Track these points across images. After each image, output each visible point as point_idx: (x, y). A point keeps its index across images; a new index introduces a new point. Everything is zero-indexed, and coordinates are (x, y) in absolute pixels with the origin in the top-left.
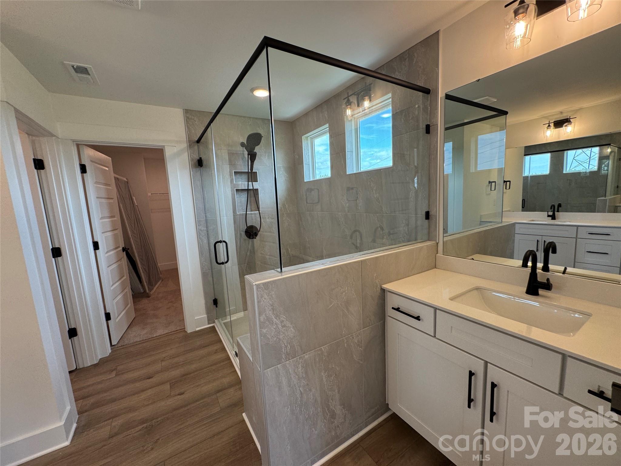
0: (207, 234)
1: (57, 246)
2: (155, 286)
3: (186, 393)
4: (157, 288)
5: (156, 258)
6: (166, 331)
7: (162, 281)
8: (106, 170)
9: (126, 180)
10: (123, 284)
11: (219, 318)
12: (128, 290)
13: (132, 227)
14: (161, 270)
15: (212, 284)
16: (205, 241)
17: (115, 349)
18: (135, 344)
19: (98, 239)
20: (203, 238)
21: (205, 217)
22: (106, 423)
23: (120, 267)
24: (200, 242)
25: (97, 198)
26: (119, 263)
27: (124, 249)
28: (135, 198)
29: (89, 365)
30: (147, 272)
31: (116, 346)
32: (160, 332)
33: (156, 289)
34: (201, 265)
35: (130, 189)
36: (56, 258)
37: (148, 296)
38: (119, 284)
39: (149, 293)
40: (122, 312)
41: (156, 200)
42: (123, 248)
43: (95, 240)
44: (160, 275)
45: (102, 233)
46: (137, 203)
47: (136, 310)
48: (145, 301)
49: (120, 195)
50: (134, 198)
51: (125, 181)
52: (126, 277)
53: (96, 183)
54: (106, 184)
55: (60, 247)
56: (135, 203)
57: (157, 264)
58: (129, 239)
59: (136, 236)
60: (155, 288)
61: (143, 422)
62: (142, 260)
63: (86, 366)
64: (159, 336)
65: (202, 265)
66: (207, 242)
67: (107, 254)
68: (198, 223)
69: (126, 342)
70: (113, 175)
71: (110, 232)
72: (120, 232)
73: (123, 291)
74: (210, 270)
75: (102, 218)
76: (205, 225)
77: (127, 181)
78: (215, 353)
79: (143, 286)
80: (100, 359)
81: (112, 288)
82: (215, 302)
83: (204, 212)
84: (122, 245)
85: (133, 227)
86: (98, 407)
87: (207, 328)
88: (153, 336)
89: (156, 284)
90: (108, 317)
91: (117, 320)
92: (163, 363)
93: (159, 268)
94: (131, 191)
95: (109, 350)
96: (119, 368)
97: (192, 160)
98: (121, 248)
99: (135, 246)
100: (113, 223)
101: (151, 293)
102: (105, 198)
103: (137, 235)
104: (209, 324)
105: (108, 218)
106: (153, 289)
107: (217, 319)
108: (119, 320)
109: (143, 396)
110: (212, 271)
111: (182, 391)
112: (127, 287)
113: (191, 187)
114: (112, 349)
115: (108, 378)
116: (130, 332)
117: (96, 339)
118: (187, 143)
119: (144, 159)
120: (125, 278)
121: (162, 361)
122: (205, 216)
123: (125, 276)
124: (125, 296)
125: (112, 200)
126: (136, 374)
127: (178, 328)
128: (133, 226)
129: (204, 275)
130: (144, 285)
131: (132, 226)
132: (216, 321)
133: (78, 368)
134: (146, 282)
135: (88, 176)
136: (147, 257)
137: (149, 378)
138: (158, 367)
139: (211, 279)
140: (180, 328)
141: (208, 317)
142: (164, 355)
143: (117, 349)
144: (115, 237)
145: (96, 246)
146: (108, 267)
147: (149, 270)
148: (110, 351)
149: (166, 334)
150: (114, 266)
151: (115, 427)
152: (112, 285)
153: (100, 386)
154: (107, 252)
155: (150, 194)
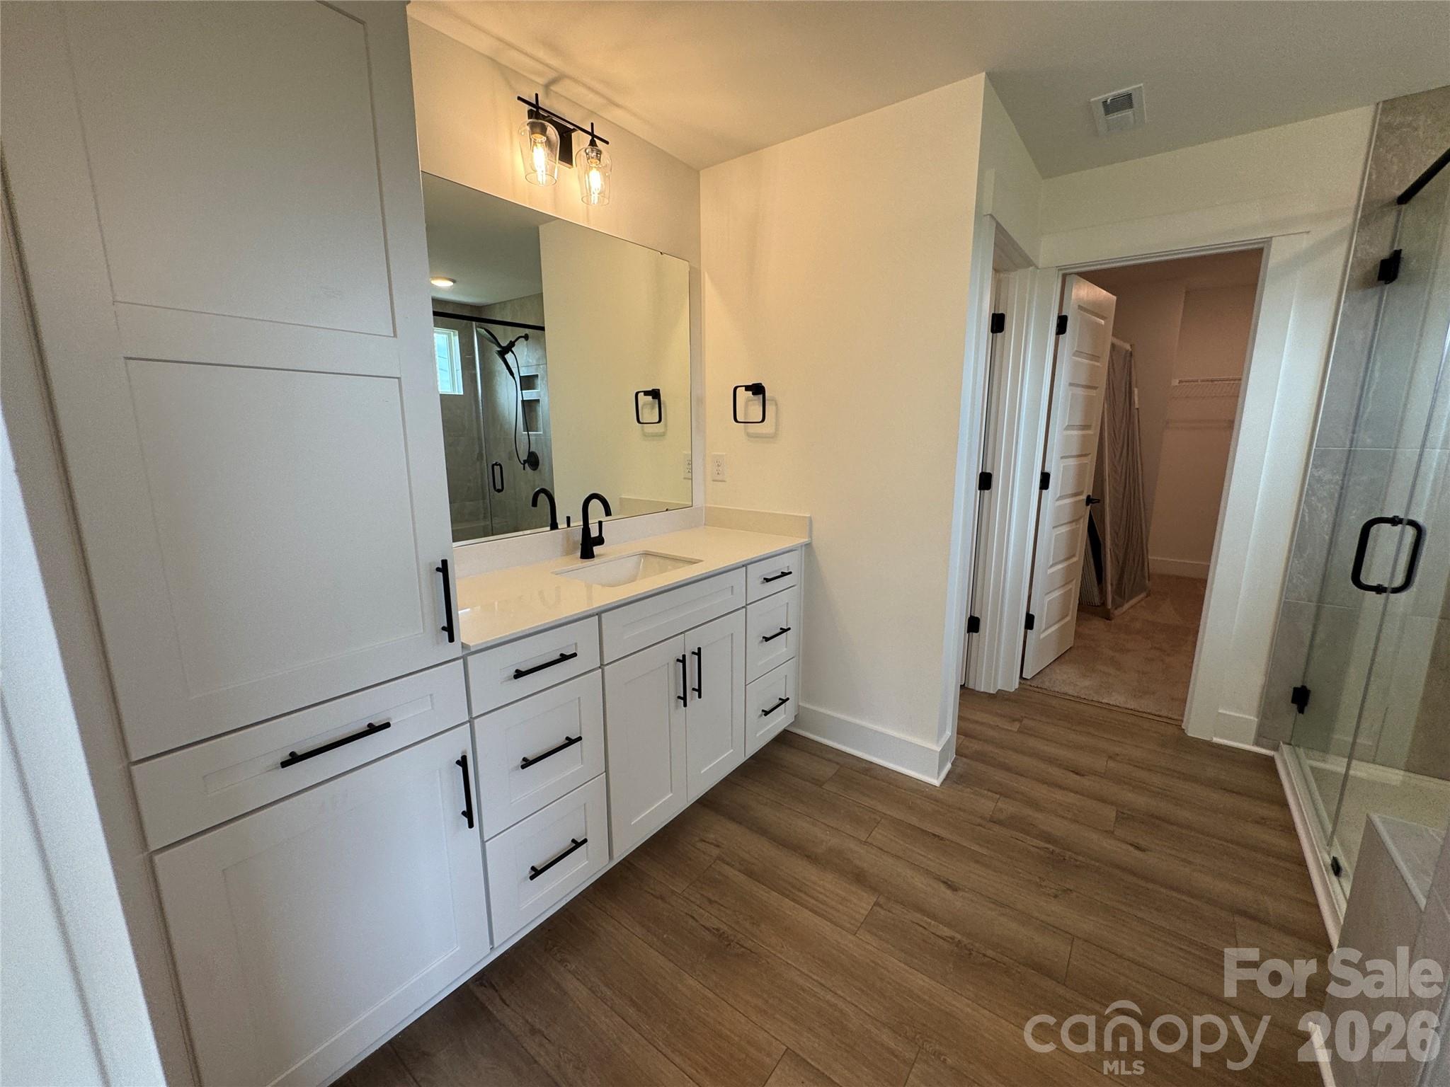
0: (1336, 495)
1: (988, 471)
2: (1127, 602)
3: (1149, 853)
4: (1132, 607)
5: (1147, 540)
6: (1132, 704)
7: (1147, 597)
8: (1099, 325)
9: (1128, 347)
10: (1069, 570)
11: (1299, 746)
12: (1075, 587)
13: (1115, 456)
14: (1151, 571)
15: (1307, 643)
16: (1326, 515)
17: (1025, 686)
18: (1063, 696)
19: (1051, 468)
20: (1320, 505)
21: (1348, 443)
22: (990, 794)
23: (1073, 534)
24: (1303, 516)
25: (1071, 384)
26: (1074, 526)
27: (1089, 500)
28: (1138, 393)
29: (982, 690)
30: (1120, 563)
31: (1029, 683)
32: (1117, 699)
33: (1129, 609)
34: (1285, 576)
35: (1133, 369)
36: (982, 491)
37: (1107, 616)
38: (1062, 568)
39: (1112, 611)
40: (1055, 624)
41: (1187, 397)
42: (1089, 497)
43: (1047, 470)
44: (1147, 582)
45: (1062, 458)
46: (1139, 403)
47: (1078, 635)
48: (1098, 625)
49: (1109, 384)
50: (1136, 391)
51: (1127, 351)
52: (1078, 558)
53: (1078, 353)
54: (1094, 357)
55: (991, 472)
56: (1134, 402)
57: (1147, 554)
58: (1103, 481)
59: (1118, 479)
60: (1126, 606)
61: (1048, 838)
62: (1117, 534)
63: (977, 689)
64: (1113, 705)
65: (1290, 581)
66: (1331, 519)
67: (1058, 502)
68: (1317, 454)
69: (1047, 685)
70: (1110, 339)
71: (1074, 459)
72: (1091, 461)
73: (1064, 585)
74: (1315, 604)
75: (1069, 427)
76: (1343, 465)
77: (1130, 350)
78: (1257, 823)
79: (1102, 591)
80: (999, 690)
81: (1050, 571)
82: (1301, 697)
83: (1350, 428)
84: (1088, 491)
85: (1117, 458)
86: (983, 762)
87: (1250, 752)
88: (1101, 701)
89: (1131, 598)
90: (1030, 622)
91: (1043, 636)
92: (1111, 764)
93: (1148, 564)
94: (1133, 373)
95: (1015, 684)
96: (1025, 721)
97: (1358, 262)
98: (1084, 497)
99: (1110, 500)
100: (1084, 440)
101: (1117, 612)
102: (1083, 386)
103: (1121, 477)
104: (1257, 743)
105: (1076, 430)
106: (1121, 605)
107: (1290, 744)
108: (1046, 637)
109: (1059, 795)
110: (1319, 608)
111: (1142, 843)
112: (1074, 581)
113: (1326, 347)
114: (1020, 683)
115: (1006, 727)
116: (1058, 671)
117: (1002, 654)
118: (1356, 213)
119: (1187, 293)
120: (1075, 559)
121: (1110, 757)
122: (1352, 441)
123: (1077, 555)
124: (1066, 596)
125: (1095, 391)
126: (1051, 750)
127: (1164, 713)
128: (1118, 455)
129: (1287, 611)
130: (1106, 591)
131: (1114, 453)
132: (1285, 748)
133: (966, 685)
134: (1112, 585)
135: (1066, 338)
136: (1129, 532)
137: (1077, 774)
138: (1100, 764)
139: (1307, 629)
140: (1170, 716)
141: (1261, 726)
142: (1117, 750)
143: (1028, 687)
144: (1081, 471)
145: (1045, 481)
146: (1054, 527)
147: (1124, 563)
148: (1017, 686)
149: (1131, 709)
150: (1064, 529)
151: (1001, 810)
152: (1051, 566)
153: (991, 733)
154: (1058, 500)
155: (1175, 382)
